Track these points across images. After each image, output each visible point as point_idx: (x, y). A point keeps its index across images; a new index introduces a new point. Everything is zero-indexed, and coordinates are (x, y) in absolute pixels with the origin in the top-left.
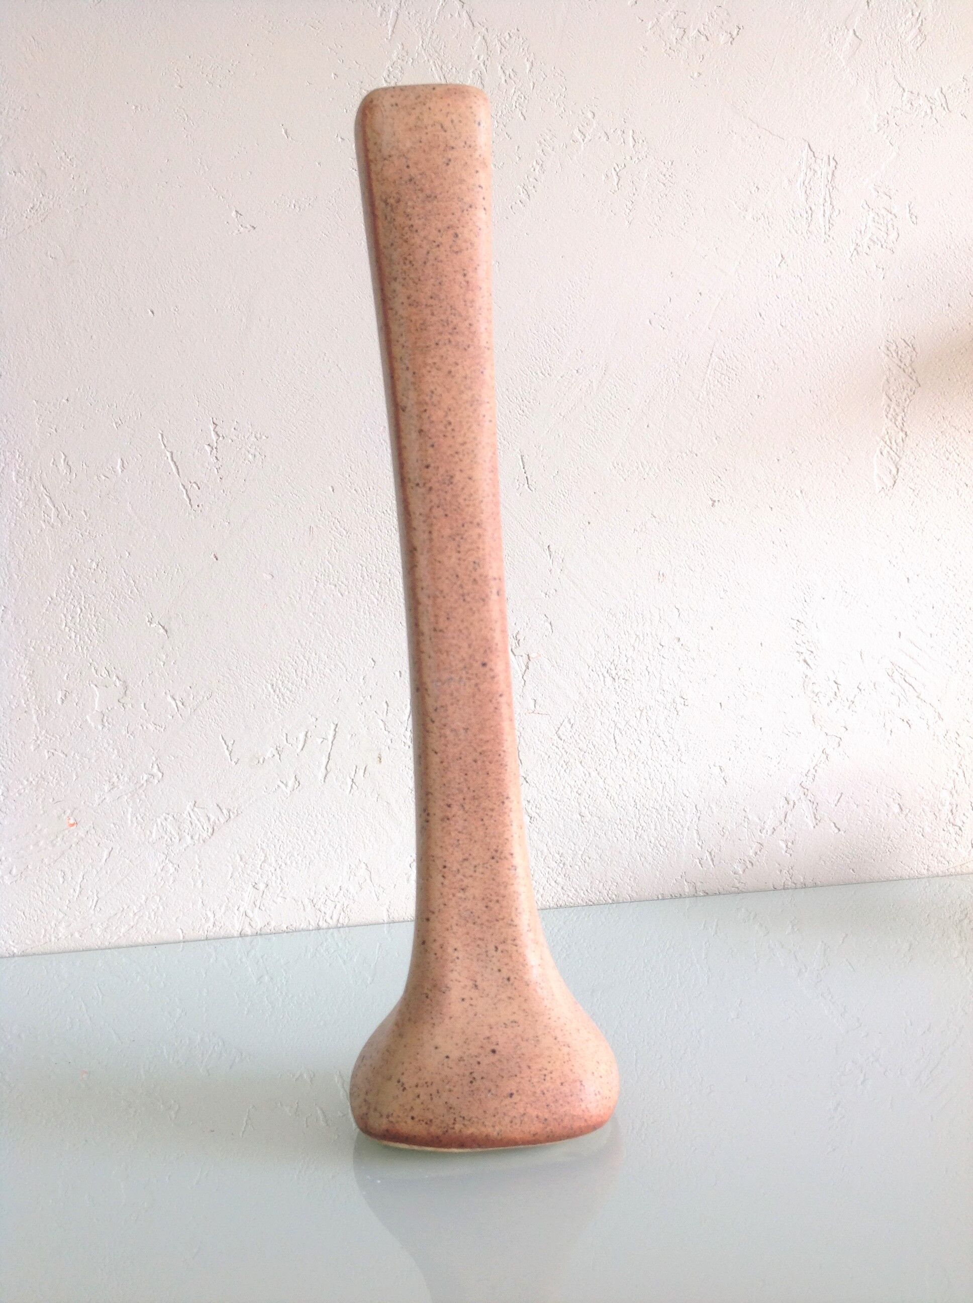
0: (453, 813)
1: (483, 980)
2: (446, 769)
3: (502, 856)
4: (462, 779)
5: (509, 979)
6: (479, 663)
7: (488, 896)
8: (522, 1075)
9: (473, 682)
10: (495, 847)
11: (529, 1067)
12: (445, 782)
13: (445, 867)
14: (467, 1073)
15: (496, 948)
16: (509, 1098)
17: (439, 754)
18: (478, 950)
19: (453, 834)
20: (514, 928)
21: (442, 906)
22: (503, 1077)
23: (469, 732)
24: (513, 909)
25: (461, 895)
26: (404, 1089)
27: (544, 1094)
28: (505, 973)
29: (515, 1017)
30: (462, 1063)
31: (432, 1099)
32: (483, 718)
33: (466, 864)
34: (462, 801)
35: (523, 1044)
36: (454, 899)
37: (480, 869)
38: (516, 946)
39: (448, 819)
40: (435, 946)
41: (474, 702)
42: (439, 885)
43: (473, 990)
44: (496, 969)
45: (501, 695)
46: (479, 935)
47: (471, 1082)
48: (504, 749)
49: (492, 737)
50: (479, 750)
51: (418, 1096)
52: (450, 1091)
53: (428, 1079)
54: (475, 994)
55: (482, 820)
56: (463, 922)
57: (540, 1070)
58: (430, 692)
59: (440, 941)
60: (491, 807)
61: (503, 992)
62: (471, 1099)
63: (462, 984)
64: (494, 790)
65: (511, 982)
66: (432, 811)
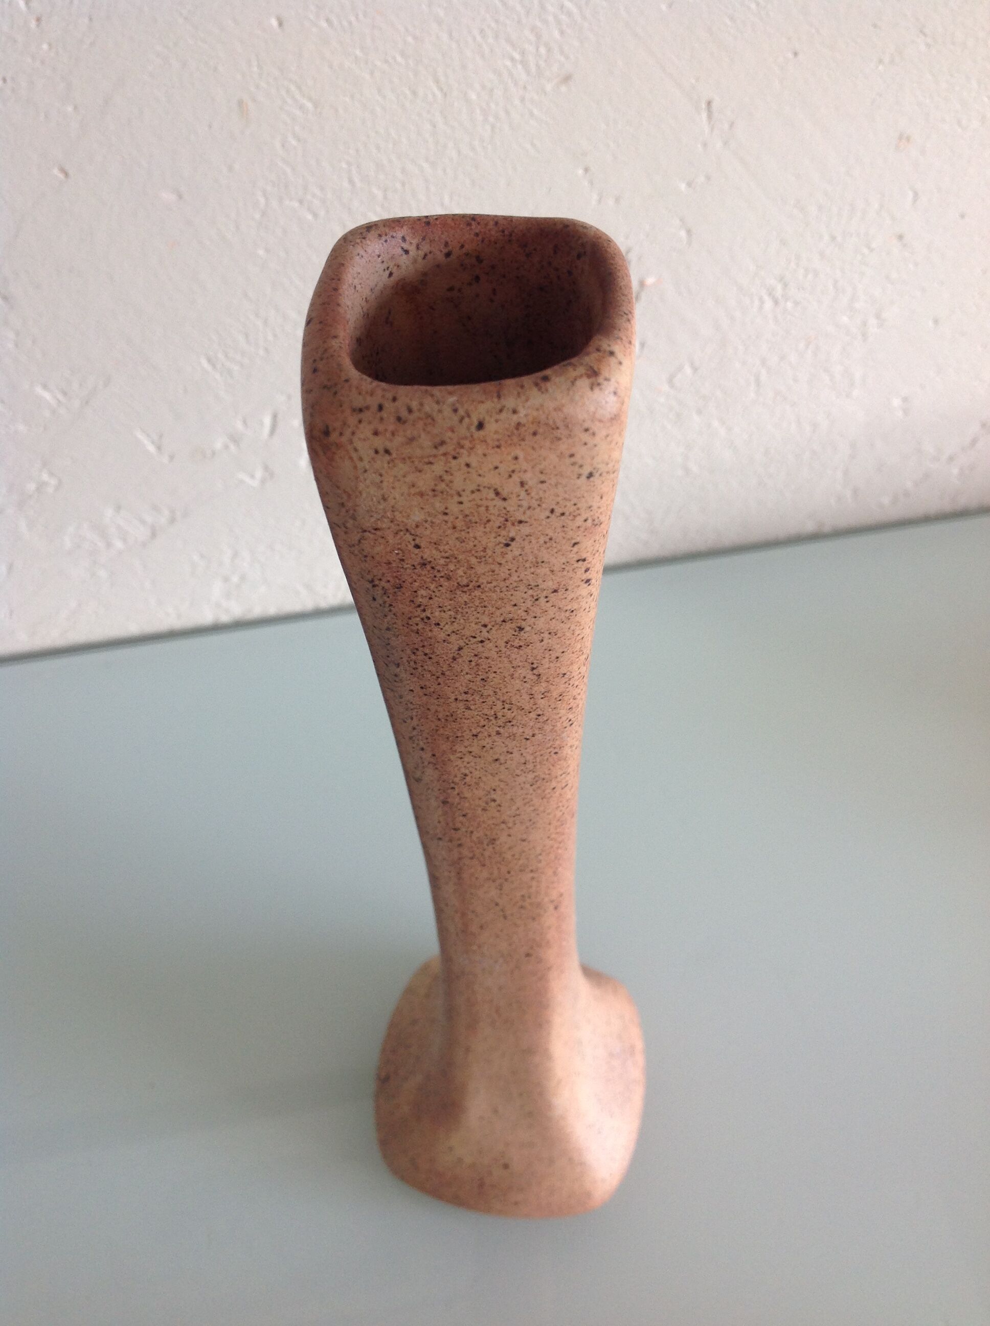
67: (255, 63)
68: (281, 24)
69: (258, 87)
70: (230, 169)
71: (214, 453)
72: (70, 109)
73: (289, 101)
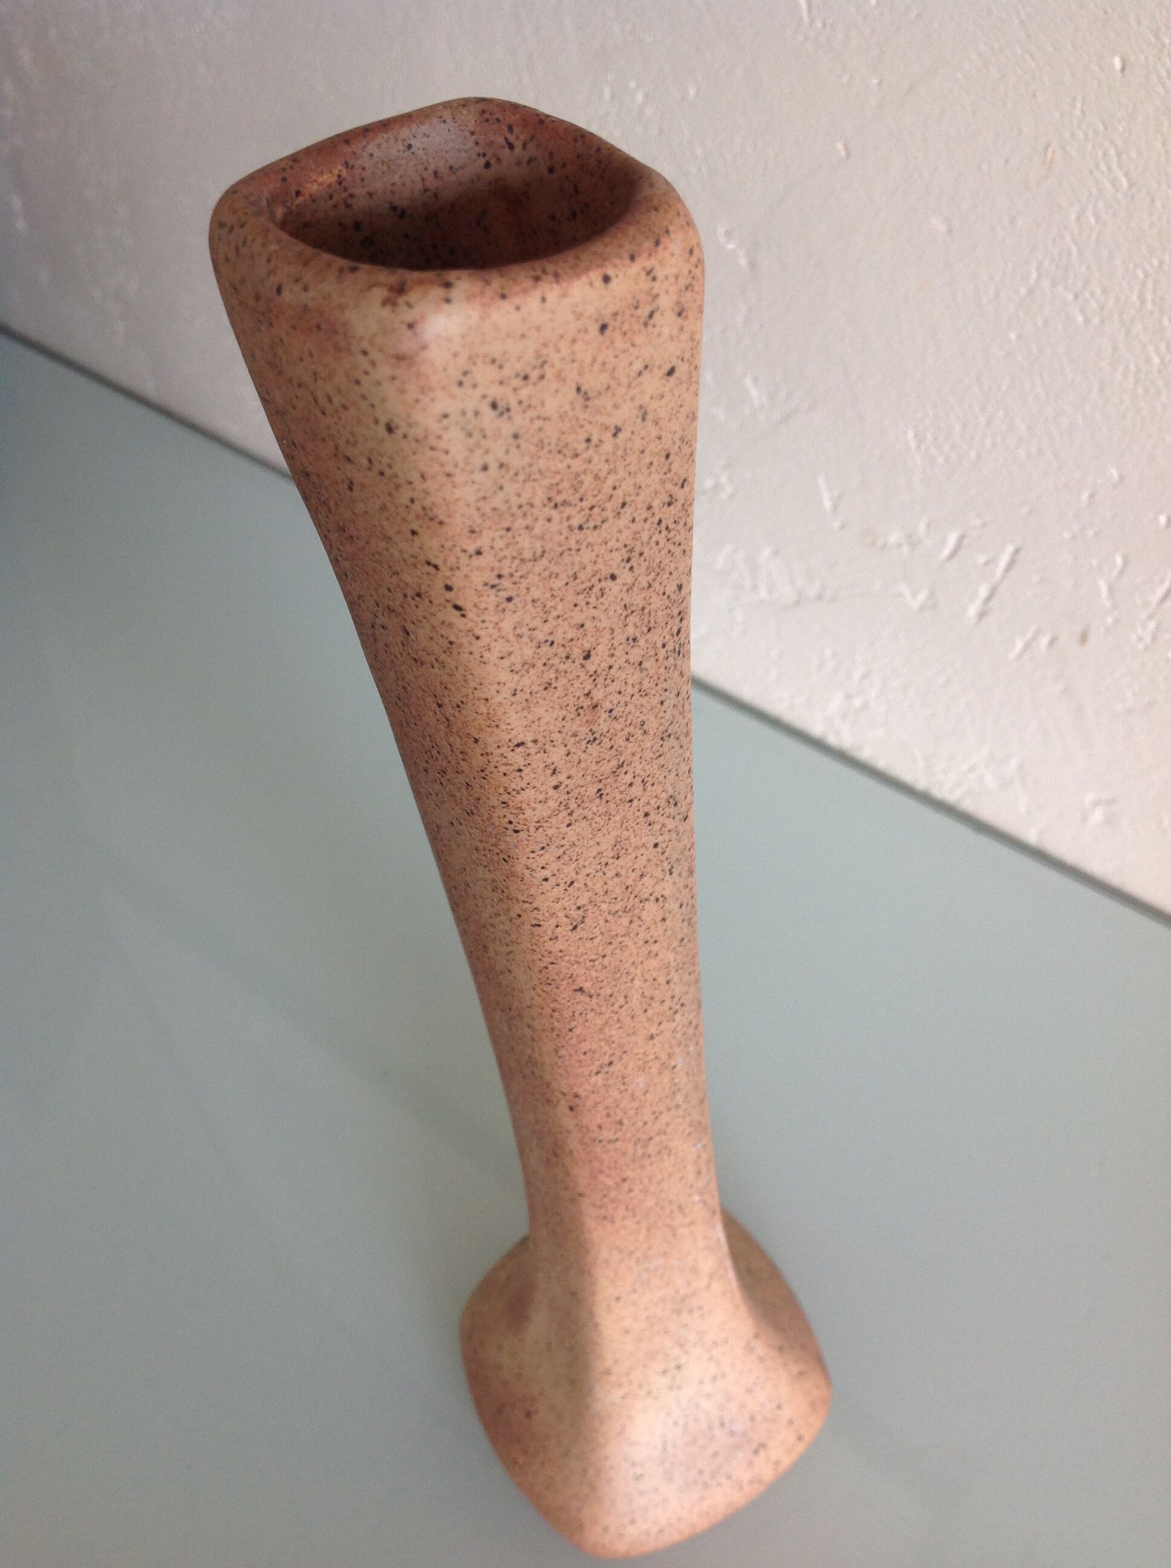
67: (1079, 105)
68: (1123, 69)
69: (1073, 135)
70: (1012, 221)
71: (885, 546)
72: (875, 81)
73: (1103, 167)
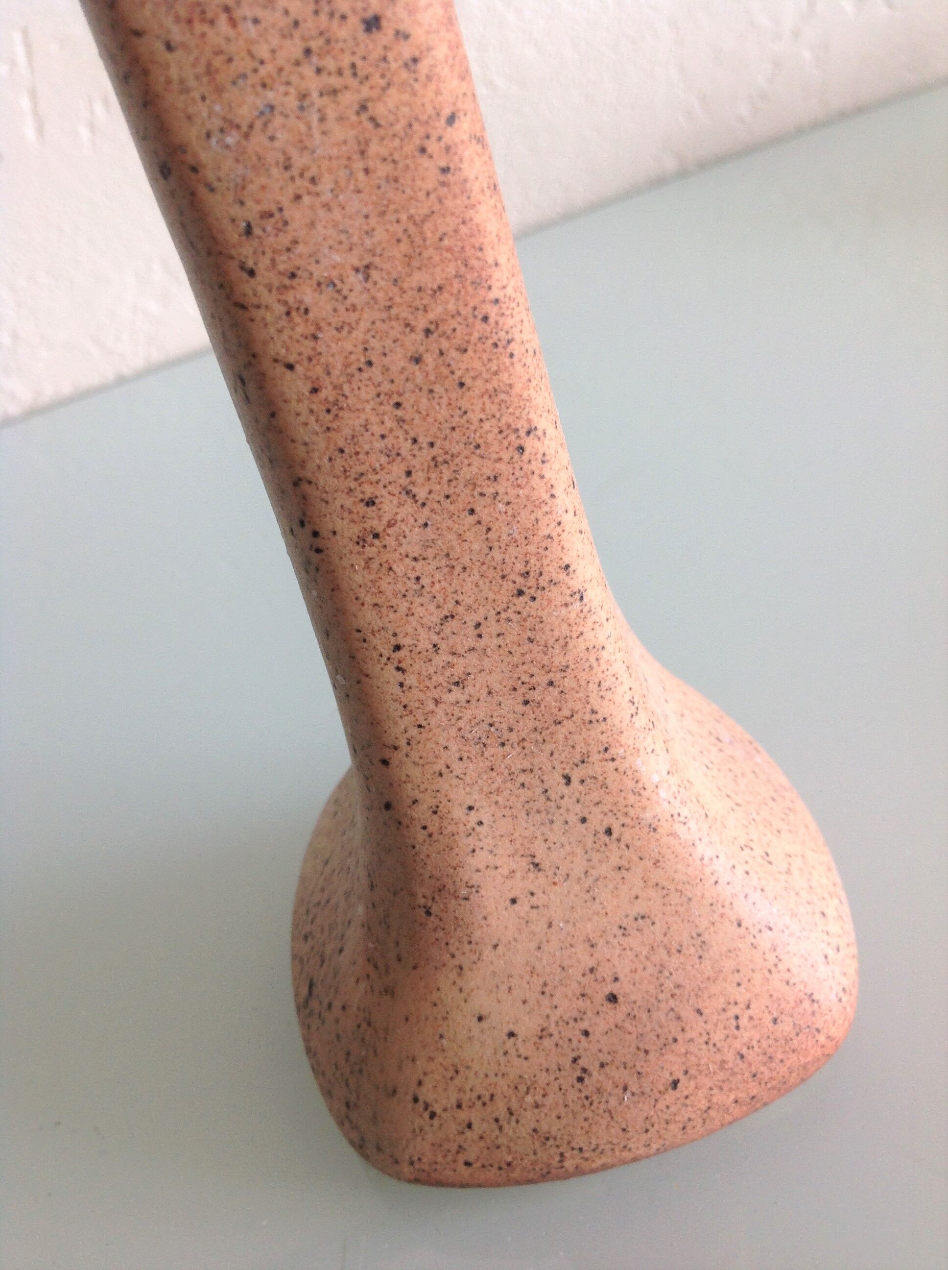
0: (386, 518)
1: (549, 848)
2: (332, 408)
3: (543, 582)
4: (389, 423)
5: (609, 832)
6: (354, 21)
7: (525, 678)
8: (689, 1035)
9: (349, 99)
10: (520, 567)
11: (699, 1012)
12: (341, 443)
13: (398, 648)
14: (567, 1062)
15: (568, 780)
16: (671, 1092)
17: (299, 368)
18: (524, 794)
19: (399, 569)
20: (603, 726)
21: (414, 732)
22: (647, 1052)
23: (375, 274)
24: (593, 687)
25: (457, 694)
26: (433, 1115)
27: (742, 1057)
28: (597, 822)
29: (640, 907)
30: (547, 1043)
31: (501, 1128)
32: (411, 217)
33: (452, 625)
34: (404, 481)
35: (674, 961)
36: (440, 711)
37: (491, 628)
38: (613, 760)
39: (376, 536)
40: (421, 813)
41: (367, 171)
42: (397, 690)
43: (531, 875)
44: (573, 819)
45: (451, 120)
46: (518, 766)
47: (580, 1080)
48: (495, 294)
49: (451, 270)
50: (421, 323)
51: (469, 1126)
52: (537, 1106)
53: (480, 1090)
54: (538, 881)
55: (472, 512)
56: (475, 750)
57: (724, 1010)
58: (210, 175)
59: (428, 801)
60: (488, 472)
61: (600, 861)
62: (588, 1113)
63: (505, 871)
64: (487, 426)
65: (615, 835)
66: (325, 528)
